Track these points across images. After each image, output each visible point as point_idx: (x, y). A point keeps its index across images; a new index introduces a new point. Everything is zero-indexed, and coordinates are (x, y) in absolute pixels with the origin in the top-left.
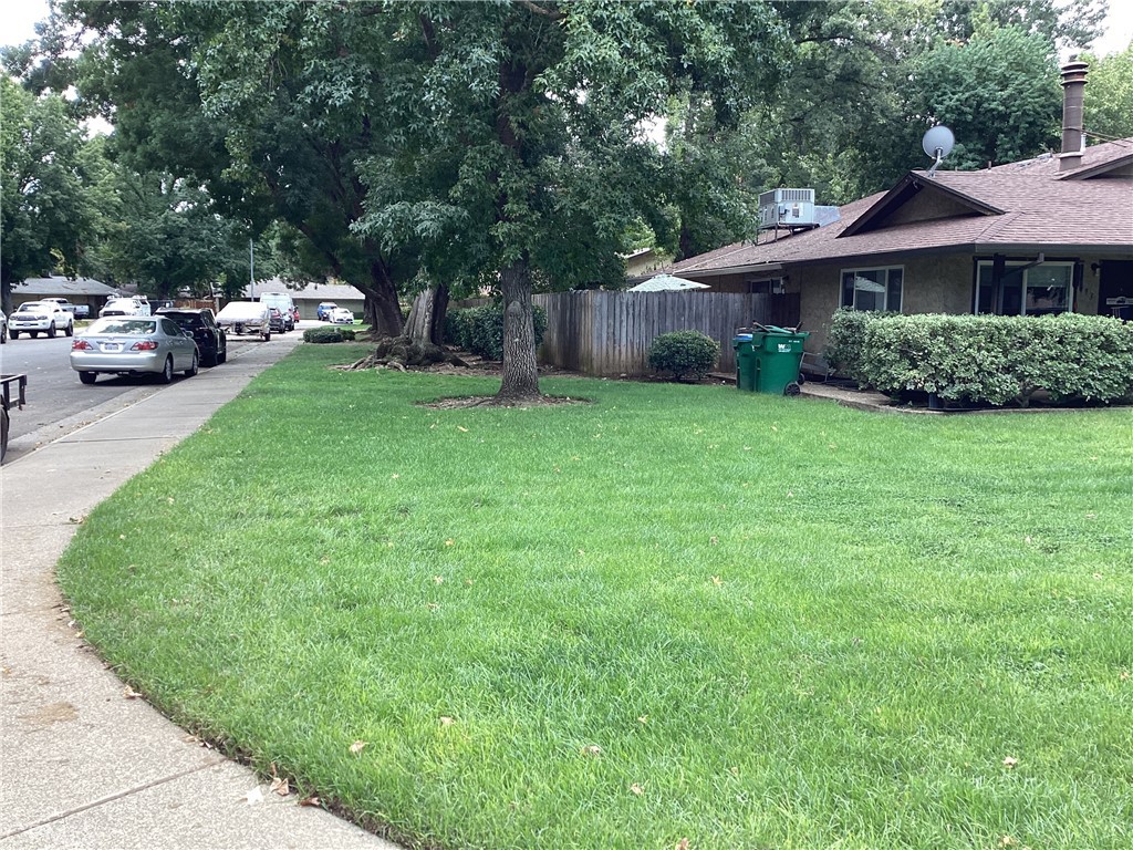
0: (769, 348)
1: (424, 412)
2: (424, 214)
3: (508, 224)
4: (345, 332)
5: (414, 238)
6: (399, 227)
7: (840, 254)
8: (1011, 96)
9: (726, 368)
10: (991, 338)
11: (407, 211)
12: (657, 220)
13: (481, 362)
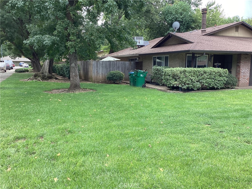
0: (138, 75)
1: (48, 94)
2: (46, 39)
3: (71, 42)
4: (26, 70)
5: (43, 45)
6: (39, 42)
7: (153, 52)
8: (183, 17)
9: (126, 80)
10: (194, 73)
11: (41, 38)
12: (112, 42)
13: (63, 78)
